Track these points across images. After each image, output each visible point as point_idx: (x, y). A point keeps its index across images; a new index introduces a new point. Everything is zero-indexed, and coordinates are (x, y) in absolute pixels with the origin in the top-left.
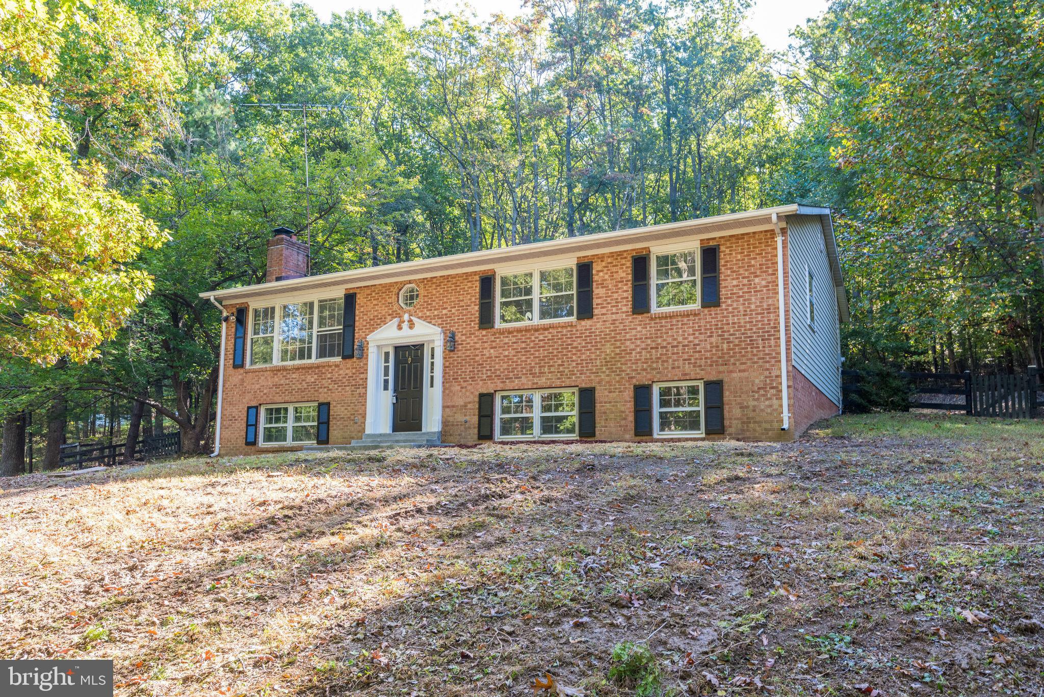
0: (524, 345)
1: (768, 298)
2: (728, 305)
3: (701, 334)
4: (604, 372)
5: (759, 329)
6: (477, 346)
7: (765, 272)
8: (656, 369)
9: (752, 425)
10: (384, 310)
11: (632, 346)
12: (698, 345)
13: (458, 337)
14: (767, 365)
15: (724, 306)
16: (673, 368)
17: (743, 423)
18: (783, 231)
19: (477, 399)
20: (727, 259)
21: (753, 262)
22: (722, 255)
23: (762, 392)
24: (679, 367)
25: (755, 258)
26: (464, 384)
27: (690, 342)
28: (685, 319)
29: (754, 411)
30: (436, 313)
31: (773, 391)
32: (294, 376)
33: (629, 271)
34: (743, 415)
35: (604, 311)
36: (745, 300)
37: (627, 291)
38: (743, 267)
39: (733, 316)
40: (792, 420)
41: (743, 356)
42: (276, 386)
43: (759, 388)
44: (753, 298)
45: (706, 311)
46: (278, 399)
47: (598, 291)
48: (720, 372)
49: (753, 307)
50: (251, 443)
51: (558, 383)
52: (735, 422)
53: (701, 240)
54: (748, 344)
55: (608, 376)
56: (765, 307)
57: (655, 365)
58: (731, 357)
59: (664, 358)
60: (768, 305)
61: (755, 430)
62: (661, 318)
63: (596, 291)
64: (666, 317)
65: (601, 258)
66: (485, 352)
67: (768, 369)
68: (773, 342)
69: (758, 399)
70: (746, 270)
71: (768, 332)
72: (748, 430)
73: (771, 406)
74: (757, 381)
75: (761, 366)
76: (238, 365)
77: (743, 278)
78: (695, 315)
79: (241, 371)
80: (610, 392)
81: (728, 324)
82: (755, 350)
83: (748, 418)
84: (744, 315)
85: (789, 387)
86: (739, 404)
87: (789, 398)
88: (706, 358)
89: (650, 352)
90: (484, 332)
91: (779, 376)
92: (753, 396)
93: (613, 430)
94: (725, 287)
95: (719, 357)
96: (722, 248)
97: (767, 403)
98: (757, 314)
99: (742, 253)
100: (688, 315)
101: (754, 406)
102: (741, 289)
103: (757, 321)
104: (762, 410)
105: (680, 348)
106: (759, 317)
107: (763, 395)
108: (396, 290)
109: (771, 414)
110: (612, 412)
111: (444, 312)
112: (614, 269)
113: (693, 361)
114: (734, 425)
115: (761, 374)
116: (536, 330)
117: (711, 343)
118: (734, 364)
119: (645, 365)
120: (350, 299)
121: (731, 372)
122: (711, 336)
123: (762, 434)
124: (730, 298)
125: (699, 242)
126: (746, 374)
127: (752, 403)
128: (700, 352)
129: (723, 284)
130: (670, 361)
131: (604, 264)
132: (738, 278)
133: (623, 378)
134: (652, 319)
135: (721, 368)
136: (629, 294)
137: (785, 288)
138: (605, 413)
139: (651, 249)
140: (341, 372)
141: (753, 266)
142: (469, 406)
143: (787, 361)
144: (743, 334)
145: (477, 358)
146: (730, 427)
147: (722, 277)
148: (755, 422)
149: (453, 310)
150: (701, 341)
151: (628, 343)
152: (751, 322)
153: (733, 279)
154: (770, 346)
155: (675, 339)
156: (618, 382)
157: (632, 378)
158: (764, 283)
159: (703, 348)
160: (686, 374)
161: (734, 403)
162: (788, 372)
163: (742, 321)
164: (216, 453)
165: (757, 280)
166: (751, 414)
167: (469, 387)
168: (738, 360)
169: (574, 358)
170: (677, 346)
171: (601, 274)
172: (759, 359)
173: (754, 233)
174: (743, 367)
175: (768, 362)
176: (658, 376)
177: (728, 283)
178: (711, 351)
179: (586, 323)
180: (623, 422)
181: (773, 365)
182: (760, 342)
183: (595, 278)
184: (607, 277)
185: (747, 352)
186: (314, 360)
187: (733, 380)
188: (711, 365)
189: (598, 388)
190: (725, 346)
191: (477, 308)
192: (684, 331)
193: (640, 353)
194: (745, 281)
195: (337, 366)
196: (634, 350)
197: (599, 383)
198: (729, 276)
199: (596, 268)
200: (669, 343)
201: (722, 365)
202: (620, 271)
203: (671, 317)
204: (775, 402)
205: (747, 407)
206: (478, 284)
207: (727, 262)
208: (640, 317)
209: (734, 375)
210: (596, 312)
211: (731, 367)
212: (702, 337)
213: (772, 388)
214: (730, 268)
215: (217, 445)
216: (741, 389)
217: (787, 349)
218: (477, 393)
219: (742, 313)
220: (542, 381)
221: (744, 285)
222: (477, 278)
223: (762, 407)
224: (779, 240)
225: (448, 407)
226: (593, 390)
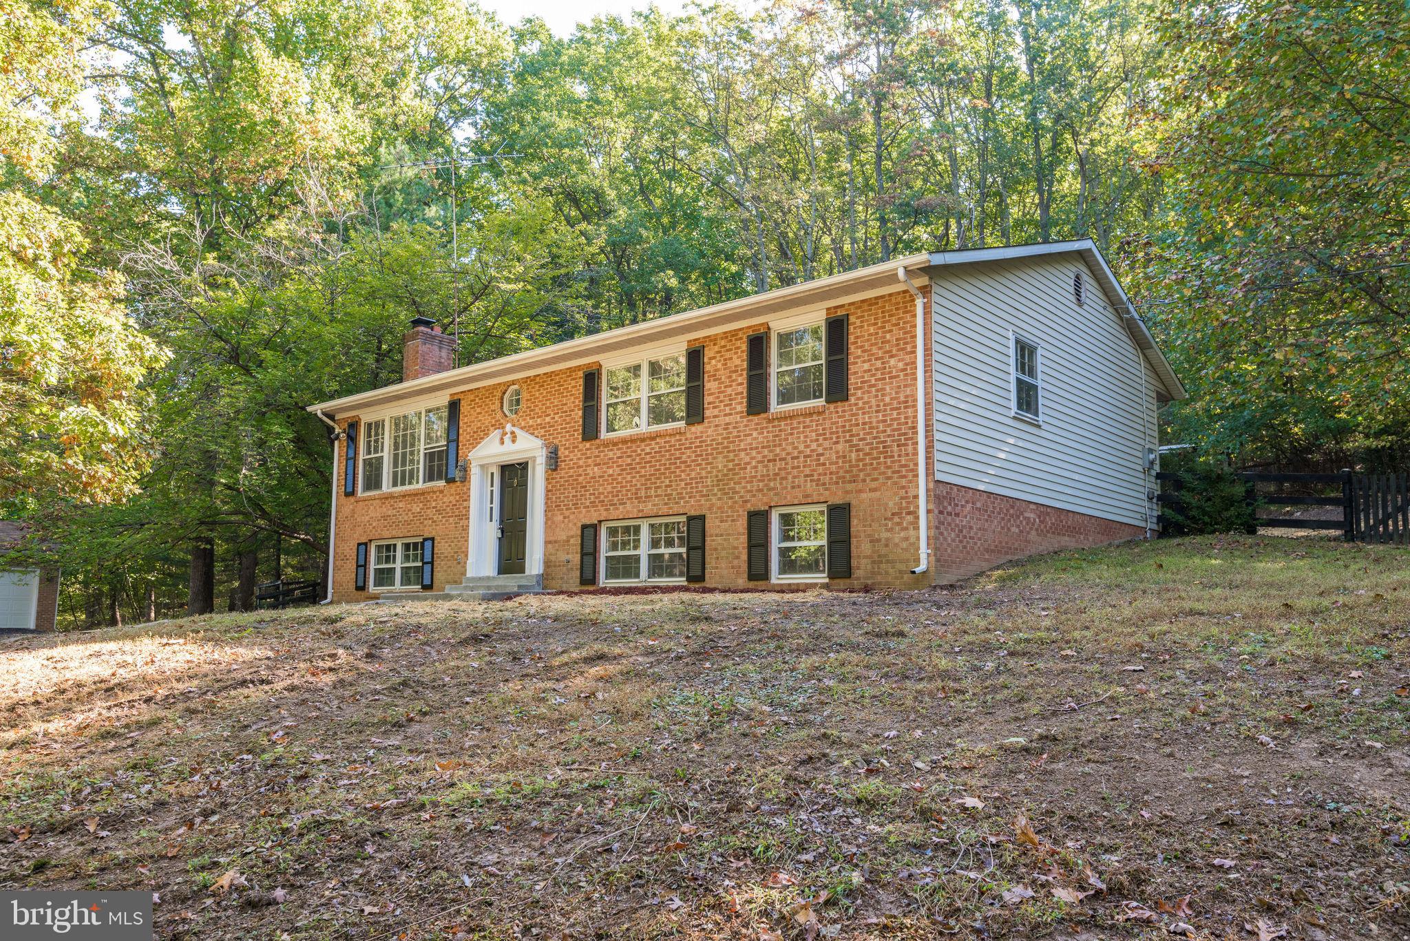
0: (629, 460)
1: (905, 386)
2: (858, 399)
3: (825, 439)
4: (715, 495)
5: (894, 430)
6: (581, 463)
7: (903, 349)
8: (773, 489)
9: (883, 566)
10: (487, 420)
11: (747, 459)
12: (822, 455)
13: (562, 452)
14: (903, 482)
15: (852, 400)
16: (793, 487)
17: (874, 562)
18: (925, 291)
19: (579, 532)
20: (859, 334)
21: (888, 336)
22: (851, 328)
23: (896, 519)
24: (799, 486)
25: (891, 331)
26: (567, 513)
27: (812, 451)
28: (808, 420)
29: (887, 546)
30: (539, 421)
31: (910, 518)
32: (401, 505)
33: (745, 356)
34: (874, 552)
35: (716, 412)
36: (877, 391)
37: (741, 384)
38: (876, 344)
39: (864, 413)
40: (933, 559)
41: (875, 469)
42: (385, 517)
43: (893, 514)
44: (888, 388)
45: (832, 406)
46: (386, 534)
47: (710, 385)
48: (847, 492)
49: (887, 399)
50: (361, 588)
51: (665, 510)
52: (864, 561)
53: (828, 309)
54: (881, 453)
55: (720, 499)
56: (902, 399)
57: (772, 484)
58: (861, 470)
59: (783, 473)
60: (906, 397)
61: (887, 573)
62: (779, 419)
63: (708, 385)
64: (785, 418)
65: (713, 339)
66: (589, 470)
67: (903, 487)
68: (910, 448)
69: (891, 530)
70: (880, 348)
71: (905, 434)
72: (879, 573)
73: (907, 539)
74: (891, 504)
75: (896, 483)
76: (350, 493)
77: (877, 359)
78: (819, 413)
79: (352, 499)
80: (722, 521)
81: (858, 425)
82: (889, 460)
83: (879, 556)
84: (877, 411)
85: (928, 511)
86: (869, 536)
87: (928, 528)
88: (831, 473)
89: (766, 466)
90: (588, 445)
91: (916, 497)
92: (886, 525)
93: (725, 572)
94: (855, 373)
95: (847, 472)
96: (852, 319)
97: (902, 534)
98: (892, 409)
99: (876, 324)
100: (811, 414)
101: (887, 539)
102: (874, 375)
103: (892, 420)
104: (896, 545)
105: (802, 459)
106: (895, 413)
107: (898, 524)
108: (499, 394)
109: (906, 550)
110: (724, 549)
111: (548, 419)
112: (728, 355)
113: (815, 477)
114: (862, 567)
115: (896, 494)
116: (643, 440)
117: (837, 452)
118: (864, 481)
119: (761, 484)
120: (454, 407)
121: (860, 491)
122: (837, 443)
123: (896, 578)
124: (860, 388)
125: (824, 312)
126: (878, 493)
127: (885, 535)
128: (824, 464)
129: (852, 368)
130: (790, 477)
131: (716, 349)
132: (870, 360)
133: (736, 502)
134: (769, 421)
135: (849, 487)
136: (743, 389)
137: (926, 372)
138: (716, 549)
139: (771, 325)
140: (445, 499)
141: (888, 342)
142: (572, 541)
143: (927, 475)
144: (875, 438)
145: (581, 479)
146: (858, 568)
147: (851, 359)
148: (888, 562)
149: (557, 417)
150: (825, 449)
151: (742, 454)
152: (885, 421)
153: (864, 362)
154: (907, 455)
155: (796, 448)
156: (731, 507)
157: (746, 501)
158: (901, 365)
159: (829, 459)
160: (807, 496)
161: (862, 535)
162: (928, 490)
163: (874, 420)
164: (329, 600)
165: (893, 362)
166: (884, 551)
167: (572, 517)
168: (869, 475)
169: (683, 476)
170: (797, 458)
171: (713, 362)
172: (894, 472)
173: (890, 295)
174: (874, 485)
175: (905, 477)
176: (776, 499)
177: (859, 367)
178: (837, 463)
179: (697, 429)
180: (736, 562)
181: (910, 482)
182: (895, 448)
183: (707, 368)
184: (719, 365)
185: (879, 464)
186: (420, 485)
187: (862, 502)
188: (837, 483)
189: (708, 516)
190: (853, 455)
191: (580, 413)
192: (806, 437)
193: (756, 467)
194: (879, 364)
195: (441, 492)
196: (748, 463)
197: (710, 509)
198: (858, 357)
199: (709, 353)
200: (788, 454)
201: (850, 482)
202: (735, 357)
203: (791, 417)
204: (912, 532)
205: (879, 540)
206: (581, 382)
207: (857, 337)
208: (755, 419)
209: (864, 496)
210: (707, 413)
211: (860, 485)
212: (827, 444)
213: (909, 513)
214: (862, 347)
215: (330, 590)
216: (872, 515)
217: (927, 458)
218: (579, 525)
219: (874, 408)
220: (648, 508)
221: (877, 369)
222: (581, 374)
223: (897, 541)
224: (919, 302)
225: (550, 542)
226: (702, 518)
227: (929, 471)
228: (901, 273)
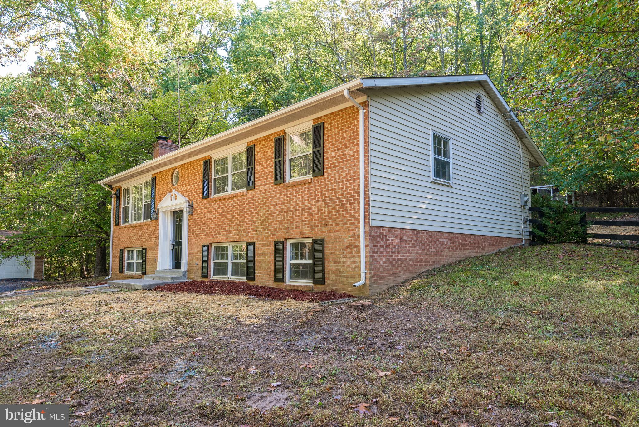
0: (222, 210)
1: (354, 166)
2: (329, 174)
3: (312, 199)
4: (260, 231)
5: (347, 194)
6: (202, 211)
7: (353, 143)
8: (286, 229)
9: (342, 279)
10: (166, 188)
11: (274, 211)
12: (310, 209)
13: (195, 205)
14: (352, 226)
15: (326, 175)
16: (296, 228)
17: (336, 276)
18: (365, 105)
19: (201, 249)
20: (330, 133)
21: (345, 135)
22: (325, 130)
23: (349, 250)
24: (299, 227)
25: (346, 131)
26: (197, 238)
27: (306, 206)
28: (303, 187)
29: (343, 266)
30: (186, 188)
31: (356, 249)
32: (135, 231)
33: (273, 150)
34: (337, 269)
35: (260, 183)
36: (339, 169)
37: (272, 167)
38: (338, 140)
39: (332, 183)
40: (368, 276)
41: (338, 218)
42: (129, 237)
43: (347, 247)
44: (344, 167)
45: (315, 179)
46: (130, 245)
47: (258, 168)
48: (323, 232)
49: (344, 174)
50: (121, 271)
51: (237, 239)
52: (331, 275)
53: (314, 120)
54: (341, 208)
55: (262, 233)
56: (352, 174)
57: (286, 226)
58: (330, 219)
59: (291, 219)
60: (354, 173)
61: (343, 283)
62: (290, 187)
63: (257, 168)
64: (292, 186)
65: (258, 141)
66: (206, 215)
67: (352, 230)
68: (356, 205)
69: (345, 256)
70: (340, 143)
71: (354, 196)
72: (339, 283)
73: (354, 263)
74: (346, 240)
75: (348, 227)
76: (117, 224)
77: (339, 149)
78: (309, 183)
79: (118, 227)
80: (263, 246)
81: (328, 190)
82: (345, 213)
83: (340, 272)
84: (339, 182)
85: (366, 246)
86: (334, 259)
87: (366, 256)
88: (315, 220)
89: (283, 215)
90: (205, 201)
91: (359, 236)
92: (343, 253)
93: (264, 276)
94: (328, 158)
95: (323, 219)
96: (326, 125)
97: (352, 260)
98: (347, 181)
99: (338, 127)
100: (305, 184)
101: (344, 262)
102: (337, 160)
103: (347, 187)
104: (349, 266)
105: (300, 211)
106: (348, 183)
107: (350, 253)
108: (170, 174)
109: (354, 269)
110: (264, 262)
111: (189, 187)
112: (265, 150)
113: (307, 222)
114: (331, 278)
115: (348, 234)
116: (228, 199)
117: (318, 207)
118: (332, 225)
119: (281, 225)
120: (154, 180)
121: (329, 232)
122: (318, 201)
123: (348, 287)
124: (330, 168)
125: (312, 122)
126: (339, 233)
127: (342, 259)
128: (311, 214)
129: (326, 156)
130: (295, 222)
131: (260, 146)
132: (335, 150)
133: (269, 236)
134: (285, 188)
135: (324, 228)
136: (272, 169)
137: (365, 157)
138: (260, 262)
139: (286, 131)
140: (151, 229)
141: (345, 138)
142: (198, 253)
143: (365, 223)
144: (338, 199)
145: (202, 219)
146: (329, 279)
147: (325, 150)
148: (344, 276)
149: (193, 186)
150: (312, 205)
151: (272, 207)
152: (343, 188)
153: (332, 151)
154: (355, 209)
155: (297, 204)
156: (267, 238)
157: (274, 235)
158: (351, 153)
159: (314, 211)
160: (303, 233)
161: (331, 258)
162: (365, 232)
163: (337, 187)
164: (110, 277)
165: (347, 151)
166: (342, 269)
167: (199, 240)
168: (334, 222)
169: (245, 220)
170: (298, 210)
171: (259, 154)
172: (347, 220)
173: (346, 109)
174: (337, 228)
175: (353, 223)
176: (288, 234)
177: (329, 154)
178: (318, 214)
179: (252, 193)
180: (269, 270)
181: (356, 226)
182: (348, 205)
183: (256, 157)
184: (262, 156)
185: (339, 215)
186: (142, 221)
187: (331, 238)
188: (318, 226)
189: (256, 243)
190: (326, 209)
191: (202, 184)
192: (302, 198)
193: (278, 215)
194: (339, 152)
195: (149, 225)
196: (275, 213)
197: (257, 239)
198: (329, 149)
199: (257, 149)
200: (294, 208)
201: (325, 226)
202: (269, 150)
203: (295, 186)
204: (357, 259)
205: (339, 262)
206: (202, 166)
207: (328, 136)
208: (278, 187)
209: (332, 234)
210: (257, 184)
211: (330, 228)
212: (313, 202)
213: (355, 246)
214: (331, 142)
215: (110, 272)
216: (336, 247)
217: (365, 212)
218: (201, 245)
219: (337, 180)
220: (230, 237)
221: (339, 156)
222: (202, 162)
223: (349, 263)
224: (361, 112)
225: (190, 253)
226: (254, 244)
227: (367, 220)
228: (346, 93)
